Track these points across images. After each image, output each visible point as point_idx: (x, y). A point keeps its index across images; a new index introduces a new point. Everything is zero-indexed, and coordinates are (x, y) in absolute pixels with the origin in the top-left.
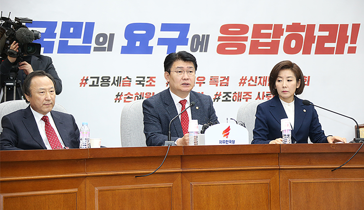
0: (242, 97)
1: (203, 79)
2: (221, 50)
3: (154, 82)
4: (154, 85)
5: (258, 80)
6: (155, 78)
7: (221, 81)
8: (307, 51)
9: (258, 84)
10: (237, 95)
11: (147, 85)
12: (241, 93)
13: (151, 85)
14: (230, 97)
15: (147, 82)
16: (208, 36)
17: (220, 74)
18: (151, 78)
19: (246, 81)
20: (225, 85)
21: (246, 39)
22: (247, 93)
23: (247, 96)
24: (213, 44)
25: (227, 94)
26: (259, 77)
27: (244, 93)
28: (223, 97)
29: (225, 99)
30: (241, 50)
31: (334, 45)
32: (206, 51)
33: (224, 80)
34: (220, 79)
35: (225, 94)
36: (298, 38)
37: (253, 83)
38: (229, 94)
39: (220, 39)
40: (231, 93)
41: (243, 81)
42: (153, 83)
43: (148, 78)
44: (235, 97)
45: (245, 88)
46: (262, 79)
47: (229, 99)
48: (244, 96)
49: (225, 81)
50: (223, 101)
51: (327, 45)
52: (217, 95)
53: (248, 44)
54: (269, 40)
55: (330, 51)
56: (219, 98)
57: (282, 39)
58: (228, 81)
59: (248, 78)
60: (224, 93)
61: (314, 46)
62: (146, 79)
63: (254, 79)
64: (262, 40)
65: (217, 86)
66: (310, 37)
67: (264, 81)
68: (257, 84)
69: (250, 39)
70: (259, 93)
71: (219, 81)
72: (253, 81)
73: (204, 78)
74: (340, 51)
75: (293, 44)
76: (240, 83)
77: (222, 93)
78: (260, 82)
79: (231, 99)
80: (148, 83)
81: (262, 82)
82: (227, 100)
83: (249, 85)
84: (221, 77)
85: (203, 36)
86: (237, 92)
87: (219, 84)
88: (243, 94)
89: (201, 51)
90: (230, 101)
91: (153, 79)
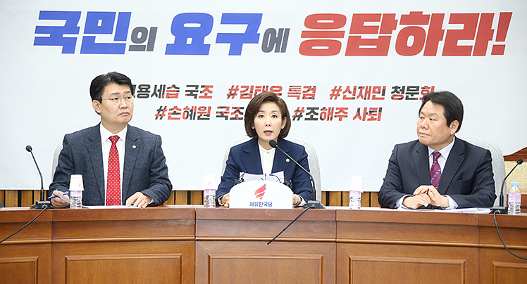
0: (334, 114)
1: (278, 89)
2: (306, 49)
3: (211, 92)
4: (211, 97)
5: (358, 91)
6: (212, 87)
7: (304, 92)
8: (431, 52)
9: (358, 97)
10: (327, 112)
11: (200, 97)
12: (333, 108)
13: (206, 96)
14: (317, 114)
15: (201, 92)
16: (288, 30)
17: (303, 82)
18: (206, 88)
19: (341, 93)
20: (310, 98)
21: (342, 34)
22: (342, 110)
23: (341, 114)
24: (295, 41)
25: (313, 110)
26: (359, 88)
27: (337, 109)
28: (307, 114)
29: (309, 116)
30: (334, 49)
31: (472, 43)
32: (284, 51)
33: (308, 90)
34: (303, 89)
35: (310, 111)
36: (419, 34)
37: (351, 96)
38: (316, 111)
39: (304, 34)
40: (318, 108)
41: (335, 93)
42: (209, 95)
43: (202, 86)
44: (323, 115)
45: (339, 103)
46: (364, 91)
47: (315, 116)
48: (336, 113)
49: (310, 92)
50: (306, 119)
51: (461, 43)
52: (298, 111)
53: (344, 42)
54: (376, 36)
55: (465, 51)
56: (301, 116)
57: (394, 35)
58: (314, 92)
59: (344, 89)
60: (308, 108)
61: (441, 44)
62: (200, 89)
63: (352, 90)
64: (364, 36)
65: (298, 99)
66: (436, 32)
67: (366, 92)
68: (356, 97)
69: (347, 35)
70: (359, 110)
71: (301, 92)
72: (350, 92)
73: (281, 88)
74: (480, 51)
75: (411, 41)
76: (332, 96)
77: (305, 109)
78: (361, 94)
79: (318, 117)
80: (203, 94)
81: (363, 94)
82: (312, 118)
83: (345, 98)
84: (304, 87)
85: (281, 30)
86: (327, 108)
87: (301, 96)
88: (335, 111)
89: (277, 51)
90: (317, 119)
91: (210, 89)
